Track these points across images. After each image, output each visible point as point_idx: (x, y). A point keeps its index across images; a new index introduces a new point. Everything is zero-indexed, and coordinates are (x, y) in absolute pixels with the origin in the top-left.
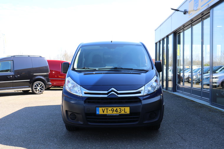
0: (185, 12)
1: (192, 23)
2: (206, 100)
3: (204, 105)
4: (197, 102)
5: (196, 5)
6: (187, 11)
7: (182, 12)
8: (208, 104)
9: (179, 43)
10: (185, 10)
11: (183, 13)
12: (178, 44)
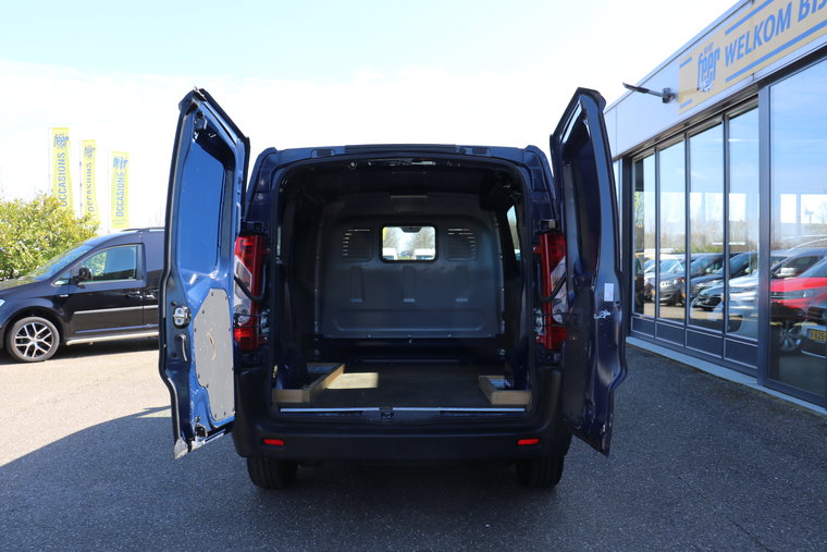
0: (668, 97)
1: (686, 130)
2: (742, 370)
3: (742, 385)
4: (713, 375)
5: (706, 74)
6: (673, 91)
7: (658, 95)
8: (751, 382)
9: (640, 187)
10: (665, 90)
11: (661, 99)
12: (637, 190)
